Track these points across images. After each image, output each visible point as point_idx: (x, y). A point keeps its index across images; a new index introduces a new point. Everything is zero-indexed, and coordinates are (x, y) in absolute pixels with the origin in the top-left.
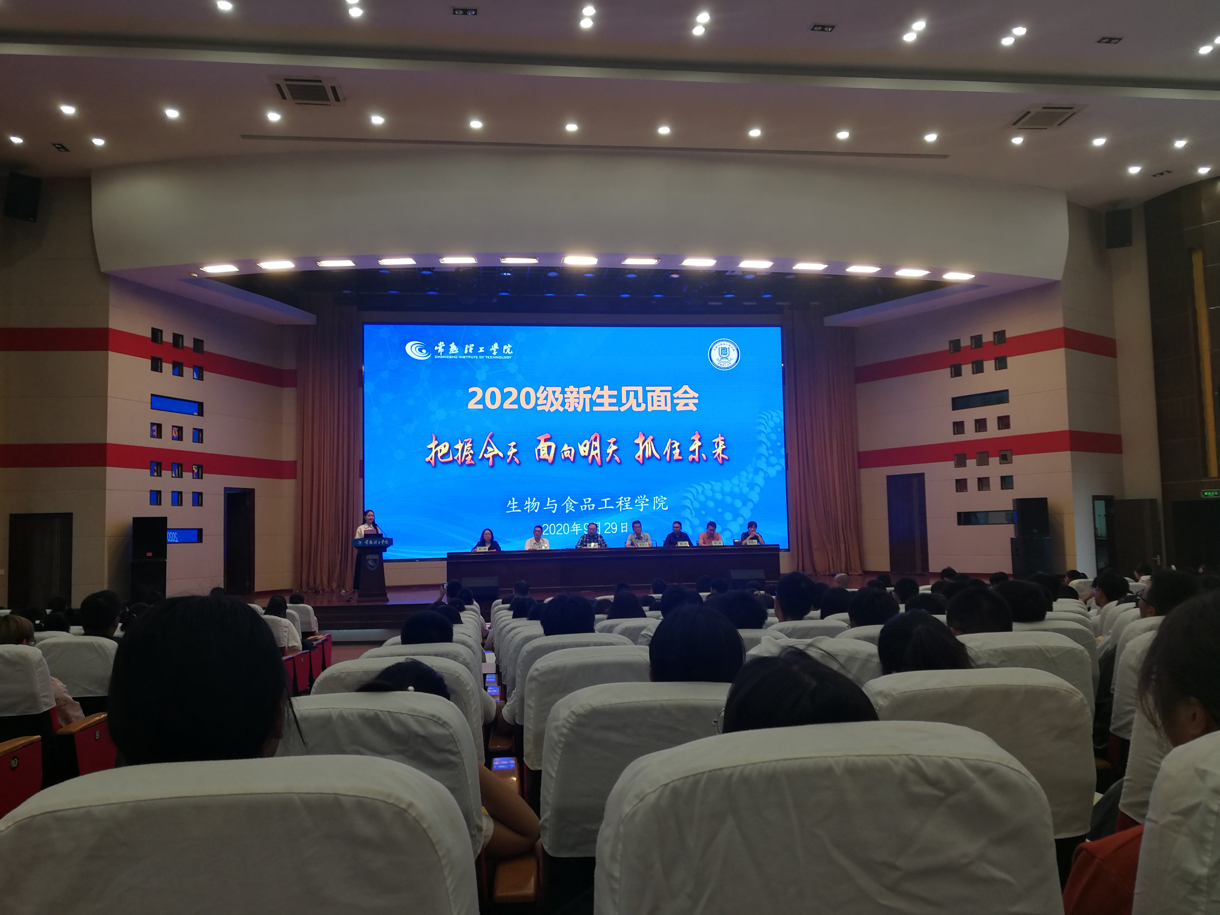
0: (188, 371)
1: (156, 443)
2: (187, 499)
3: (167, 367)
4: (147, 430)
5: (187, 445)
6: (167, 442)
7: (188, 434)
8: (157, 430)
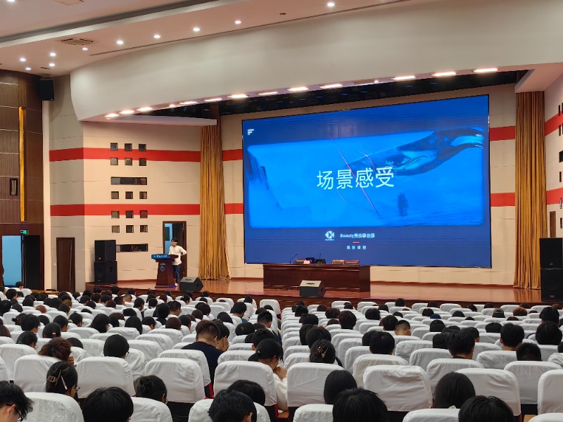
0: (135, 163)
1: (115, 202)
2: (137, 229)
3: (122, 162)
4: (110, 195)
5: (136, 200)
6: (122, 200)
7: (136, 195)
8: (115, 195)
